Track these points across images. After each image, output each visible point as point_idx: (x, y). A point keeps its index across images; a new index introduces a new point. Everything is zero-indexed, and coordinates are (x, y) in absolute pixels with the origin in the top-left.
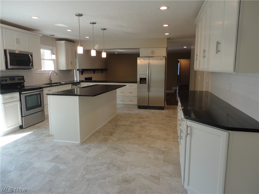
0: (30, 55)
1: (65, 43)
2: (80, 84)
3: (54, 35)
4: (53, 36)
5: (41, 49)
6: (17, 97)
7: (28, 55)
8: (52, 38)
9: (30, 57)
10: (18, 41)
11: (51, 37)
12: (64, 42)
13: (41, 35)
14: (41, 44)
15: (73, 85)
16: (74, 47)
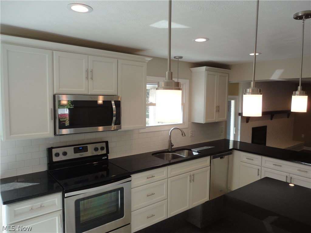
0: (115, 101)
1: (206, 70)
2: (231, 154)
3: (181, 57)
4: (180, 60)
5: (147, 85)
6: (55, 204)
7: (111, 102)
8: (178, 61)
9: (114, 107)
10: (90, 75)
11: (175, 60)
12: (204, 68)
13: (149, 59)
14: (148, 75)
15: (214, 158)
16: (227, 78)
